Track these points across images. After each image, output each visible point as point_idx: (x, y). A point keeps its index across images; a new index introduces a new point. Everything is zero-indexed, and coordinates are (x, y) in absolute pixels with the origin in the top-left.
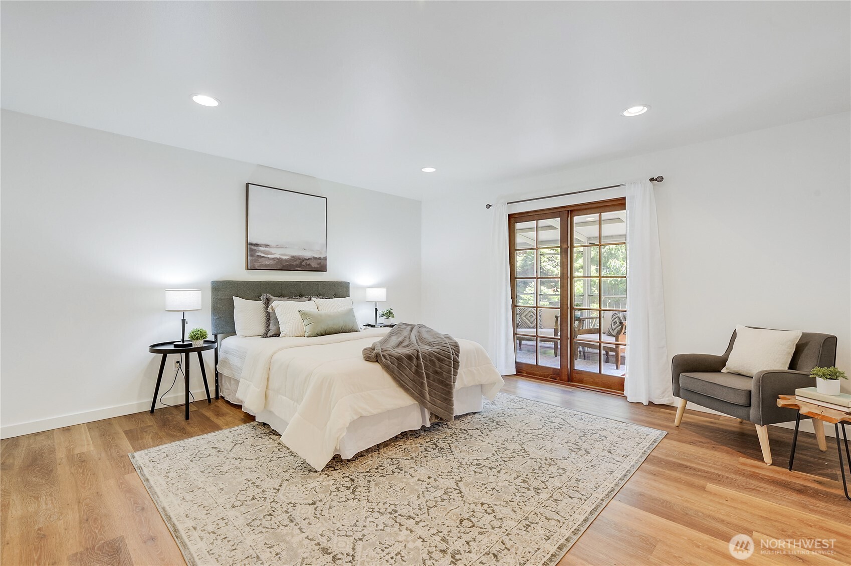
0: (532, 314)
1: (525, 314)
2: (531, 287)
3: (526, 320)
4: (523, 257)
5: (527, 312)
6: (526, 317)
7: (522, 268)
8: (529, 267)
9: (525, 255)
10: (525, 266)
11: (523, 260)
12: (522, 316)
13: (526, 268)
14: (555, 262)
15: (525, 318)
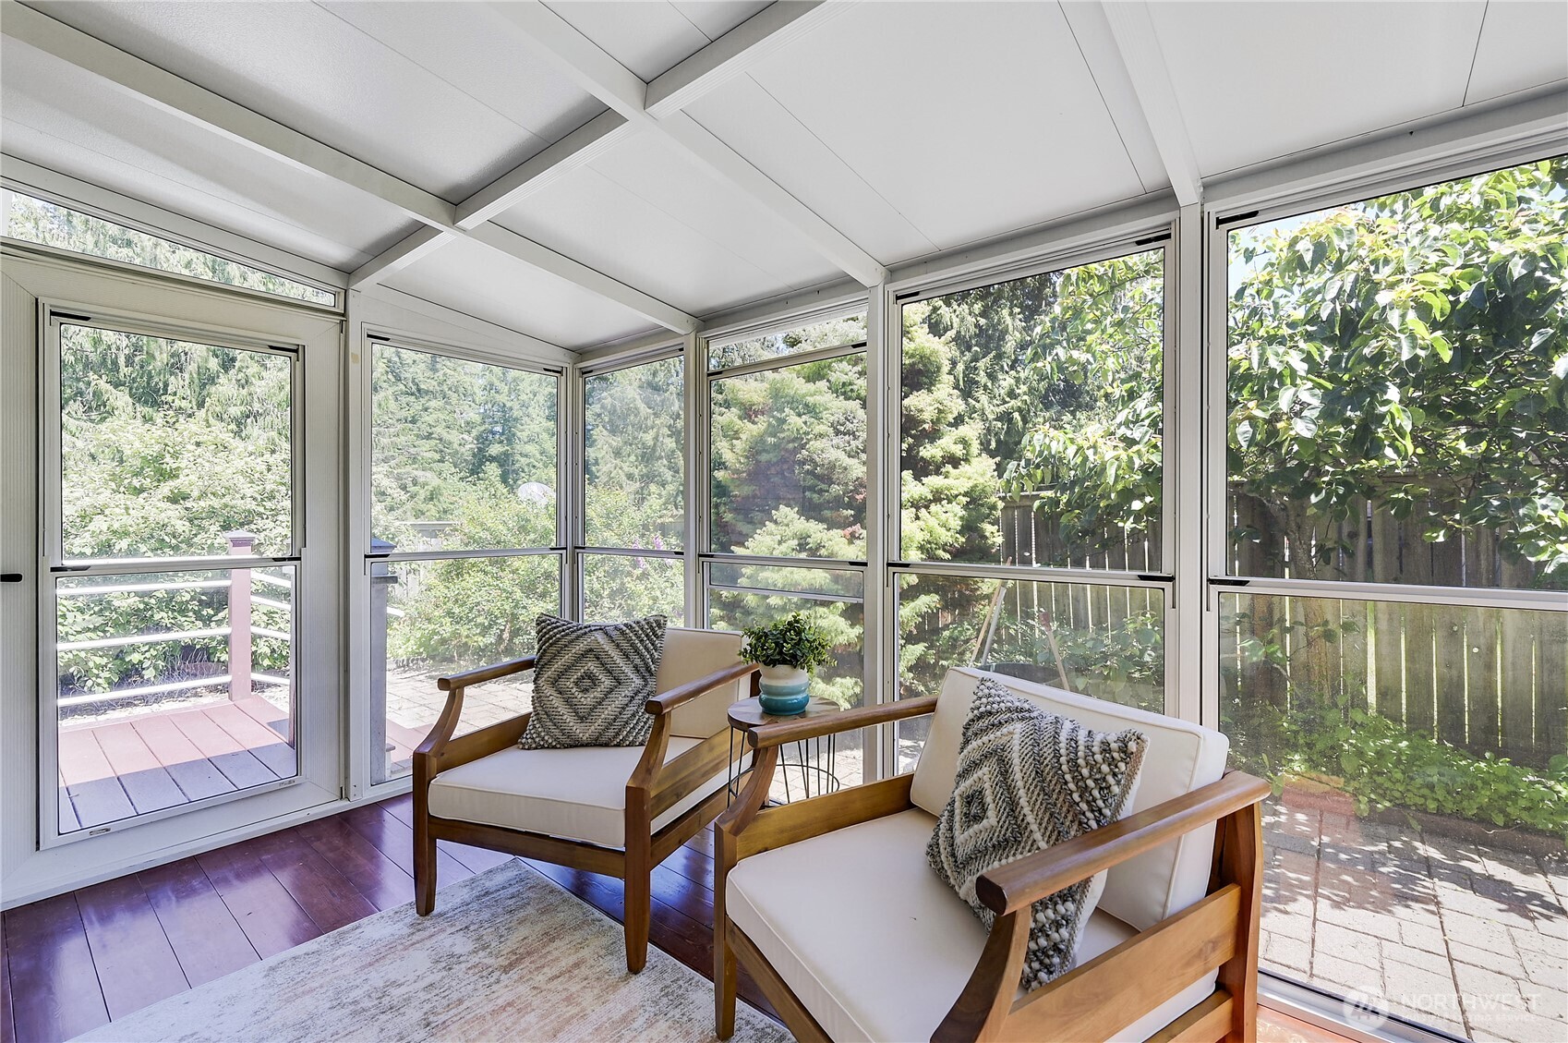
5: (567, 658)
15: (549, 691)
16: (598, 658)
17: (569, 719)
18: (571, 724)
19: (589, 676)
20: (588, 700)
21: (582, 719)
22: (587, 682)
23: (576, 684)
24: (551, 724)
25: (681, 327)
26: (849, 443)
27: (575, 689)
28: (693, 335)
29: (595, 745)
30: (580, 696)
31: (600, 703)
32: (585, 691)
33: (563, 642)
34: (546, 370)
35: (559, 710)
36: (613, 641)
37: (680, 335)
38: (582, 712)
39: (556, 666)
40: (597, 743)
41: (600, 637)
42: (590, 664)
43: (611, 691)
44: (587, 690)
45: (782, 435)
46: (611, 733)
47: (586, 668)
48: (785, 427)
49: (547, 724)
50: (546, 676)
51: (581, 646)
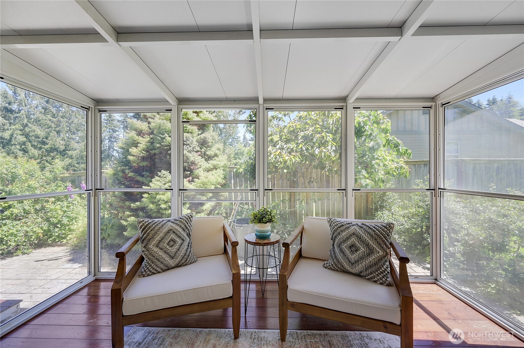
0: (173, 236)
1: (157, 238)
2: (160, 177)
3: (161, 253)
4: (148, 139)
5: (161, 235)
6: (161, 245)
7: (147, 151)
8: (157, 151)
9: (151, 136)
10: (152, 150)
11: (149, 142)
12: (151, 246)
13: (153, 152)
14: (190, 147)
15: (156, 249)
16: (174, 233)
17: (167, 259)
18: (169, 261)
19: (172, 240)
20: (174, 250)
21: (172, 258)
22: (172, 243)
23: (168, 244)
24: (159, 263)
25: (173, 102)
26: (188, 148)
27: (168, 247)
28: (177, 106)
29: (178, 267)
30: (170, 249)
31: (179, 250)
32: (171, 246)
33: (156, 228)
34: (82, 107)
35: (163, 256)
36: (178, 225)
37: (171, 105)
38: (172, 255)
39: (157, 239)
40: (178, 266)
41: (170, 224)
42: (172, 236)
43: (182, 244)
44: (173, 246)
45: (162, 144)
46: (184, 260)
47: (171, 237)
48: (164, 140)
49: (158, 263)
50: (153, 243)
51: (165, 230)
